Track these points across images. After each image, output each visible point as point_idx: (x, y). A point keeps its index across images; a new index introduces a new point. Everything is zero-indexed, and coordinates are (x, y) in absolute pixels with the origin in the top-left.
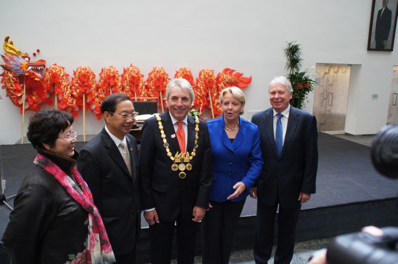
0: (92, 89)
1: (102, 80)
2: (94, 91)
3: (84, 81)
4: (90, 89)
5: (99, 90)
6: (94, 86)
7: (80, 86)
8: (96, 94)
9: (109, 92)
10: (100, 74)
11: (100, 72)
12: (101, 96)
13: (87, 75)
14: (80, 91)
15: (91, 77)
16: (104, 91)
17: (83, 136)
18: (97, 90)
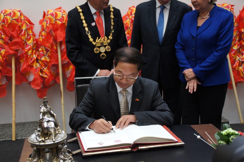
0: (27, 48)
1: (43, 33)
2: (30, 52)
3: (12, 35)
4: (23, 49)
5: (40, 49)
6: (30, 42)
7: (6, 43)
8: (35, 57)
9: (57, 52)
10: (41, 22)
11: (42, 18)
12: (43, 59)
13: (17, 25)
14: (6, 52)
15: (24, 28)
16: (47, 51)
17: (10, 125)
18: (37, 50)
